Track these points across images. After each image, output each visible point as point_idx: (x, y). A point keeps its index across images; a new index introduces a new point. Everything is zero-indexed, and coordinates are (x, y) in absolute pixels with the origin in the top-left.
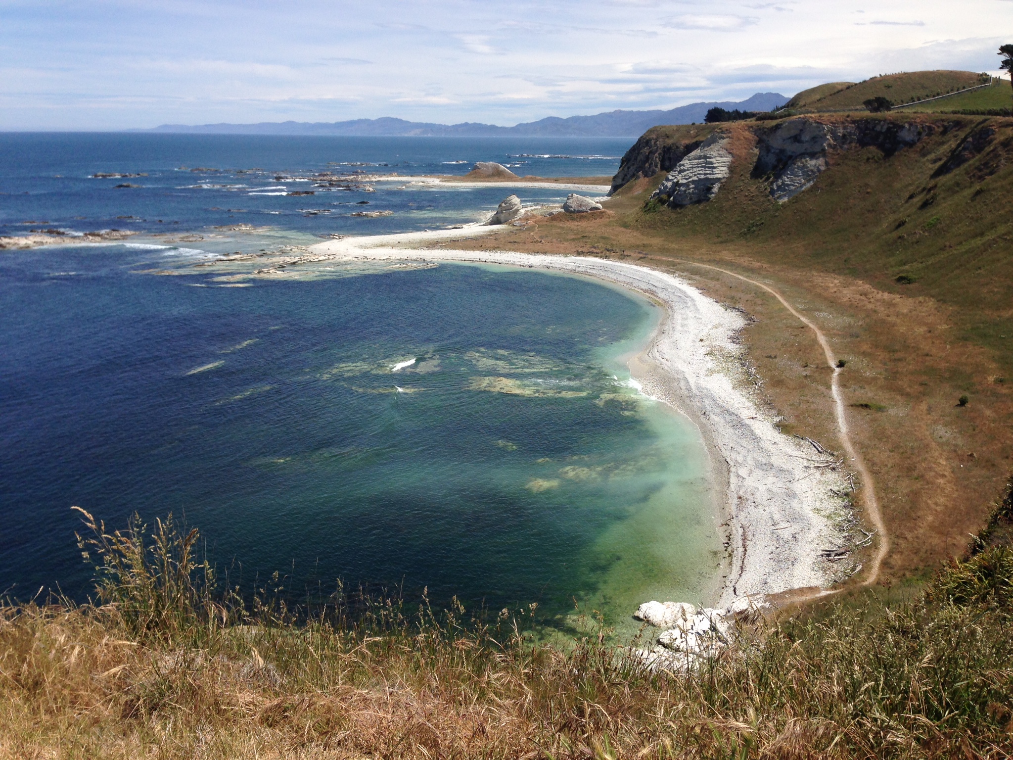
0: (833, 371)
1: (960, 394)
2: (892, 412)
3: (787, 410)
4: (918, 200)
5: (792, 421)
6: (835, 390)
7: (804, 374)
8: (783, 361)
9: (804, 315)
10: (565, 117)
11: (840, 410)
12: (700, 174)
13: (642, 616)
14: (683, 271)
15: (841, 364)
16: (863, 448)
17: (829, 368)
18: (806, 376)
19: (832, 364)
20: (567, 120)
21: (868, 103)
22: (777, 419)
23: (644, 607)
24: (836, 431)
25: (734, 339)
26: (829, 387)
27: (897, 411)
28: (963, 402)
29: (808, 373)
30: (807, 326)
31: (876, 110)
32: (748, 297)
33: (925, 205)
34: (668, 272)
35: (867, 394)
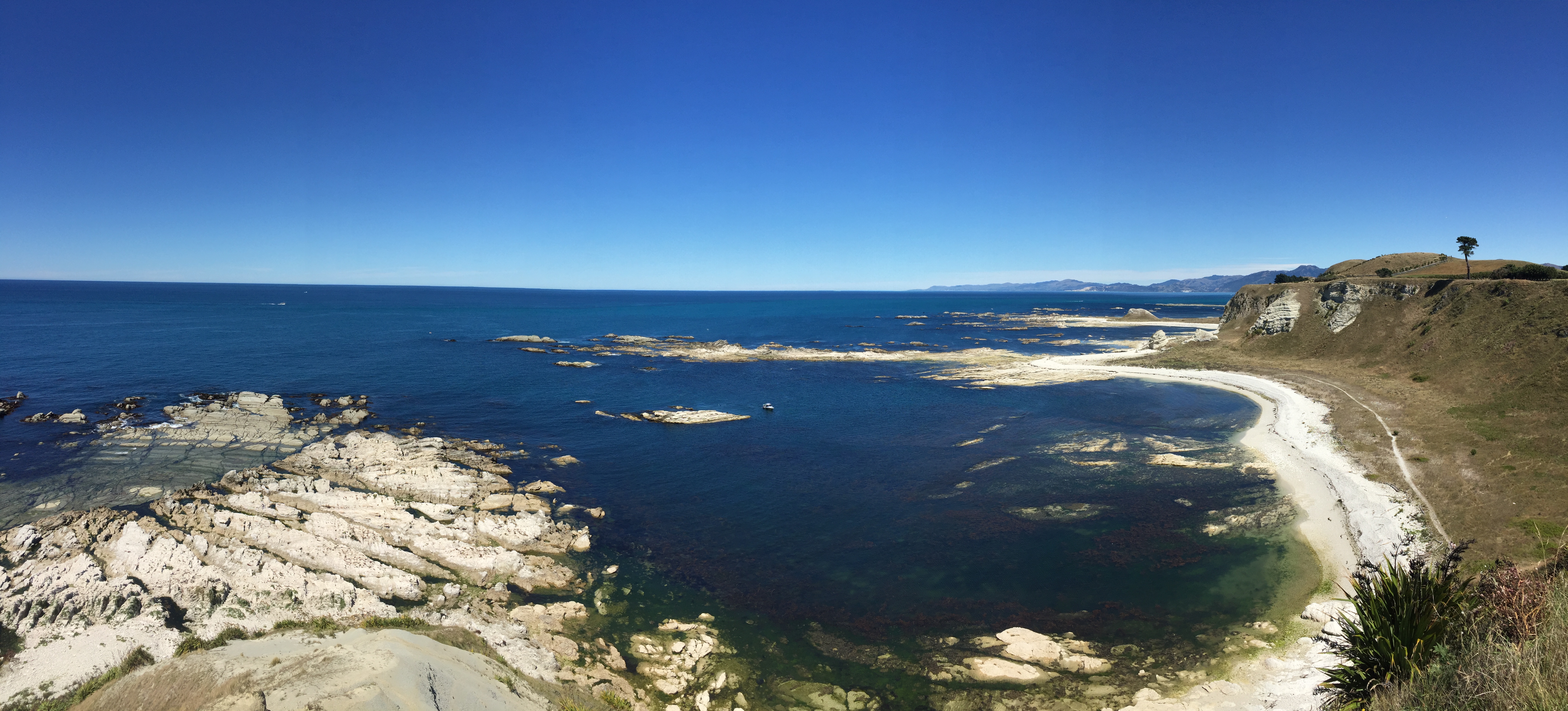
0: (1391, 438)
1: (1471, 449)
2: (1433, 462)
3: (1369, 465)
4: (1419, 330)
5: (1374, 472)
6: (1396, 451)
7: (1374, 441)
8: (1360, 434)
9: (1364, 404)
10: (1181, 279)
11: (1402, 463)
12: (1282, 314)
13: (1309, 616)
14: (1279, 378)
15: (1395, 434)
16: (1421, 485)
17: (1389, 437)
18: (1376, 443)
19: (1390, 434)
20: (1182, 282)
21: (1378, 272)
22: (1365, 472)
23: (1308, 607)
24: (1403, 476)
25: (1325, 421)
26: (1392, 449)
27: (1436, 461)
28: (1473, 453)
29: (1377, 440)
30: (1368, 411)
31: (1384, 276)
32: (1326, 393)
33: (1423, 333)
34: (1270, 379)
35: (1416, 452)
